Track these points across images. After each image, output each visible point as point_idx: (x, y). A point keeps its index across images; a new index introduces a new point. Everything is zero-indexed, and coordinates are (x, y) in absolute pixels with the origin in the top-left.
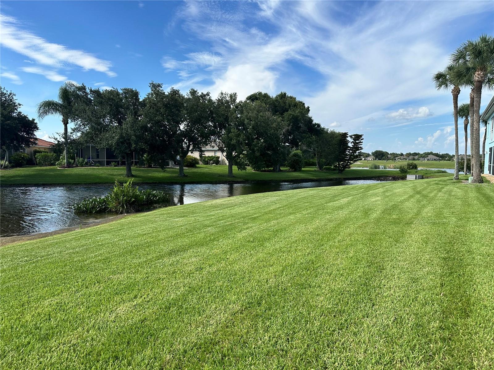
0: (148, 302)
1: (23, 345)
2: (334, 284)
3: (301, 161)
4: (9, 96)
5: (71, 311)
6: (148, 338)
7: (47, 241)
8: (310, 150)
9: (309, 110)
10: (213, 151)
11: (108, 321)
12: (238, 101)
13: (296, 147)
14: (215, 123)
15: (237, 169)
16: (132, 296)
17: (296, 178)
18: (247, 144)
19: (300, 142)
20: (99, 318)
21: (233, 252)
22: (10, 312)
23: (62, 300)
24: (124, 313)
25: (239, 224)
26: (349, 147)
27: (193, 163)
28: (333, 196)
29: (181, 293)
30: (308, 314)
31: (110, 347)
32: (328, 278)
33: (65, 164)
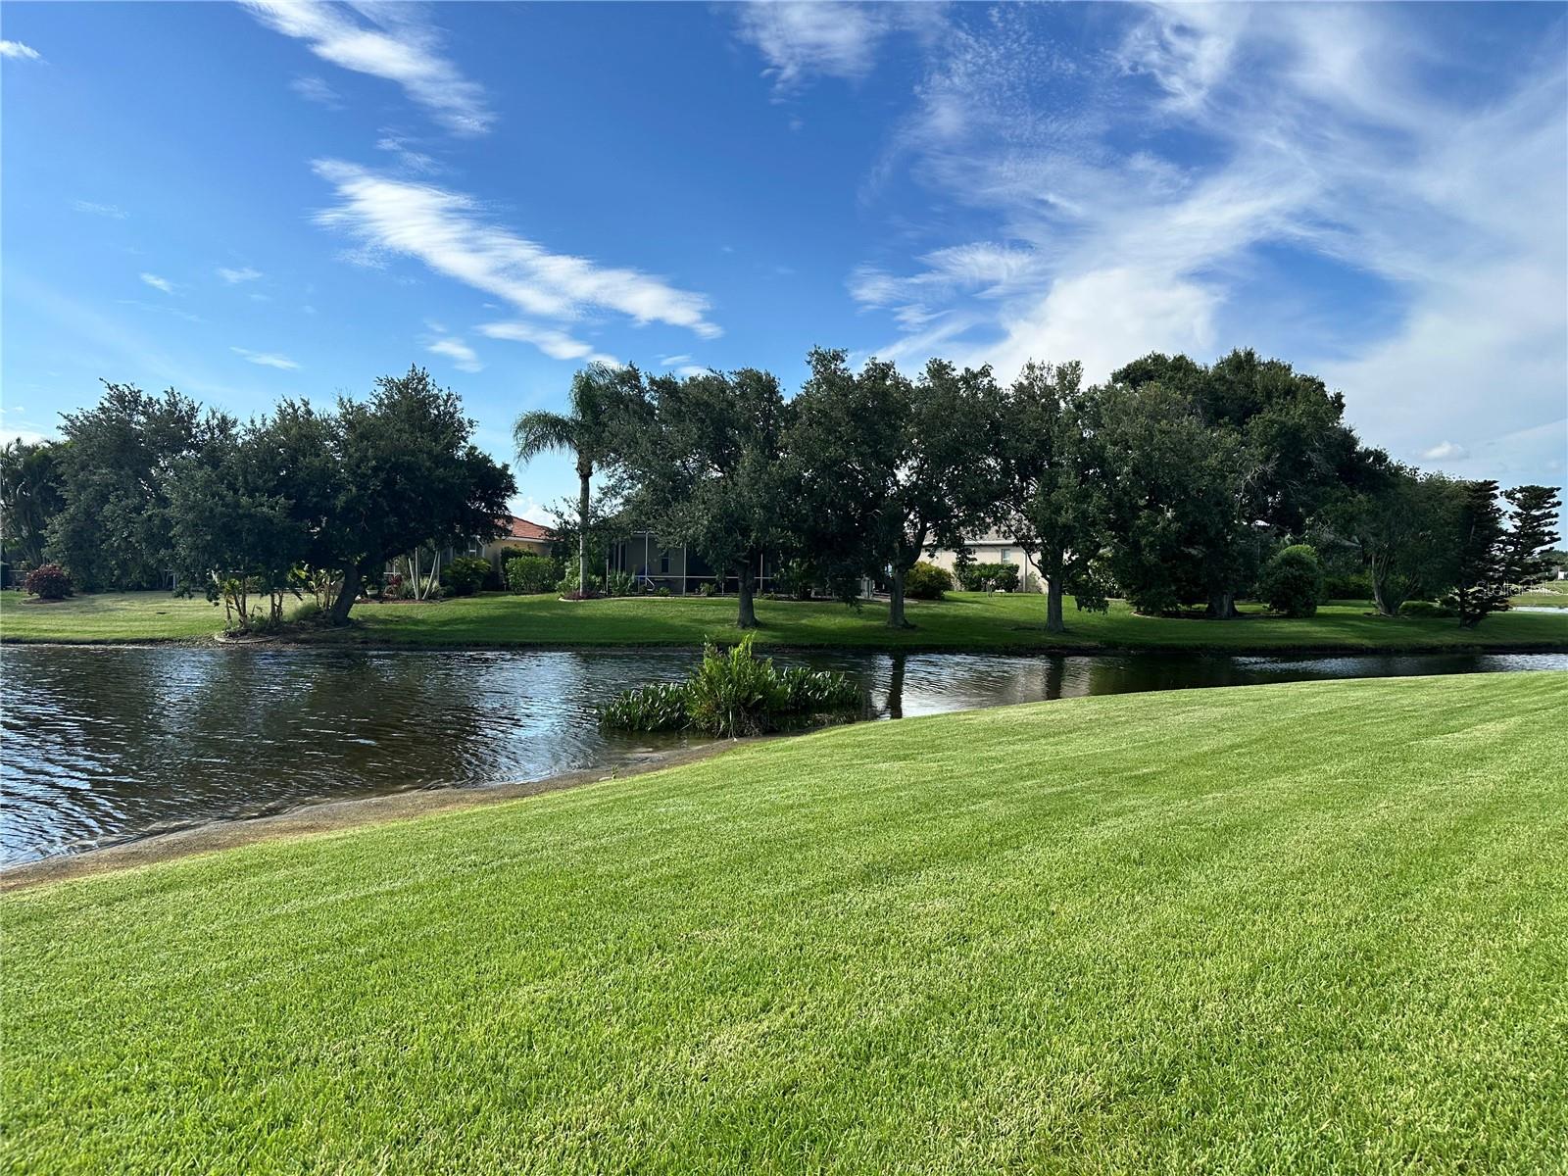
0: (804, 1028)
1: (461, 1114)
2: (1456, 1045)
3: (1311, 584)
4: (446, 402)
5: (587, 1029)
6: (802, 1148)
7: (526, 808)
8: (1347, 543)
9: (1342, 406)
10: (999, 549)
11: (687, 1076)
12: (1083, 387)
13: (1293, 533)
14: (1006, 461)
15: (1075, 605)
16: (755, 1002)
17: (1296, 643)
18: (1111, 526)
19: (1309, 516)
20: (663, 1062)
21: (1069, 892)
22: (432, 1011)
23: (563, 992)
24: (732, 1054)
25: (1088, 797)
26: (1505, 533)
27: (934, 587)
28: (1443, 713)
29: (902, 1013)
30: (1355, 1145)
31: (693, 1160)
32: (1431, 1019)
33: (579, 588)
